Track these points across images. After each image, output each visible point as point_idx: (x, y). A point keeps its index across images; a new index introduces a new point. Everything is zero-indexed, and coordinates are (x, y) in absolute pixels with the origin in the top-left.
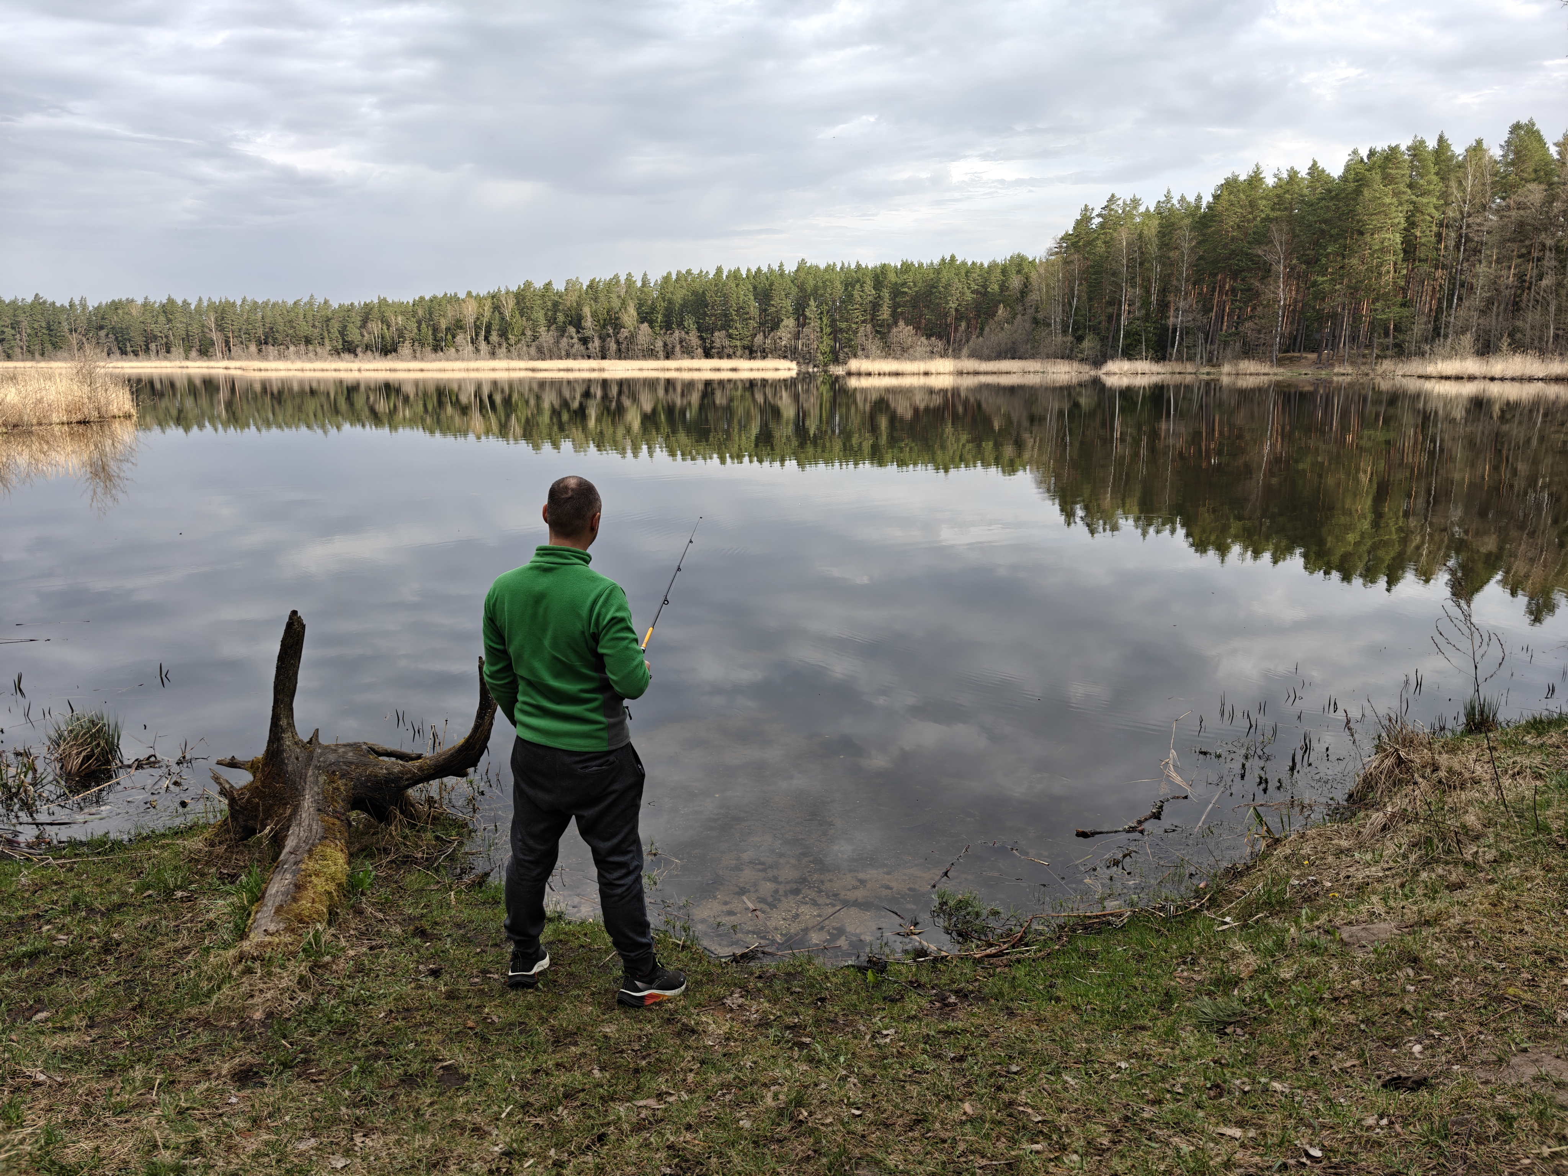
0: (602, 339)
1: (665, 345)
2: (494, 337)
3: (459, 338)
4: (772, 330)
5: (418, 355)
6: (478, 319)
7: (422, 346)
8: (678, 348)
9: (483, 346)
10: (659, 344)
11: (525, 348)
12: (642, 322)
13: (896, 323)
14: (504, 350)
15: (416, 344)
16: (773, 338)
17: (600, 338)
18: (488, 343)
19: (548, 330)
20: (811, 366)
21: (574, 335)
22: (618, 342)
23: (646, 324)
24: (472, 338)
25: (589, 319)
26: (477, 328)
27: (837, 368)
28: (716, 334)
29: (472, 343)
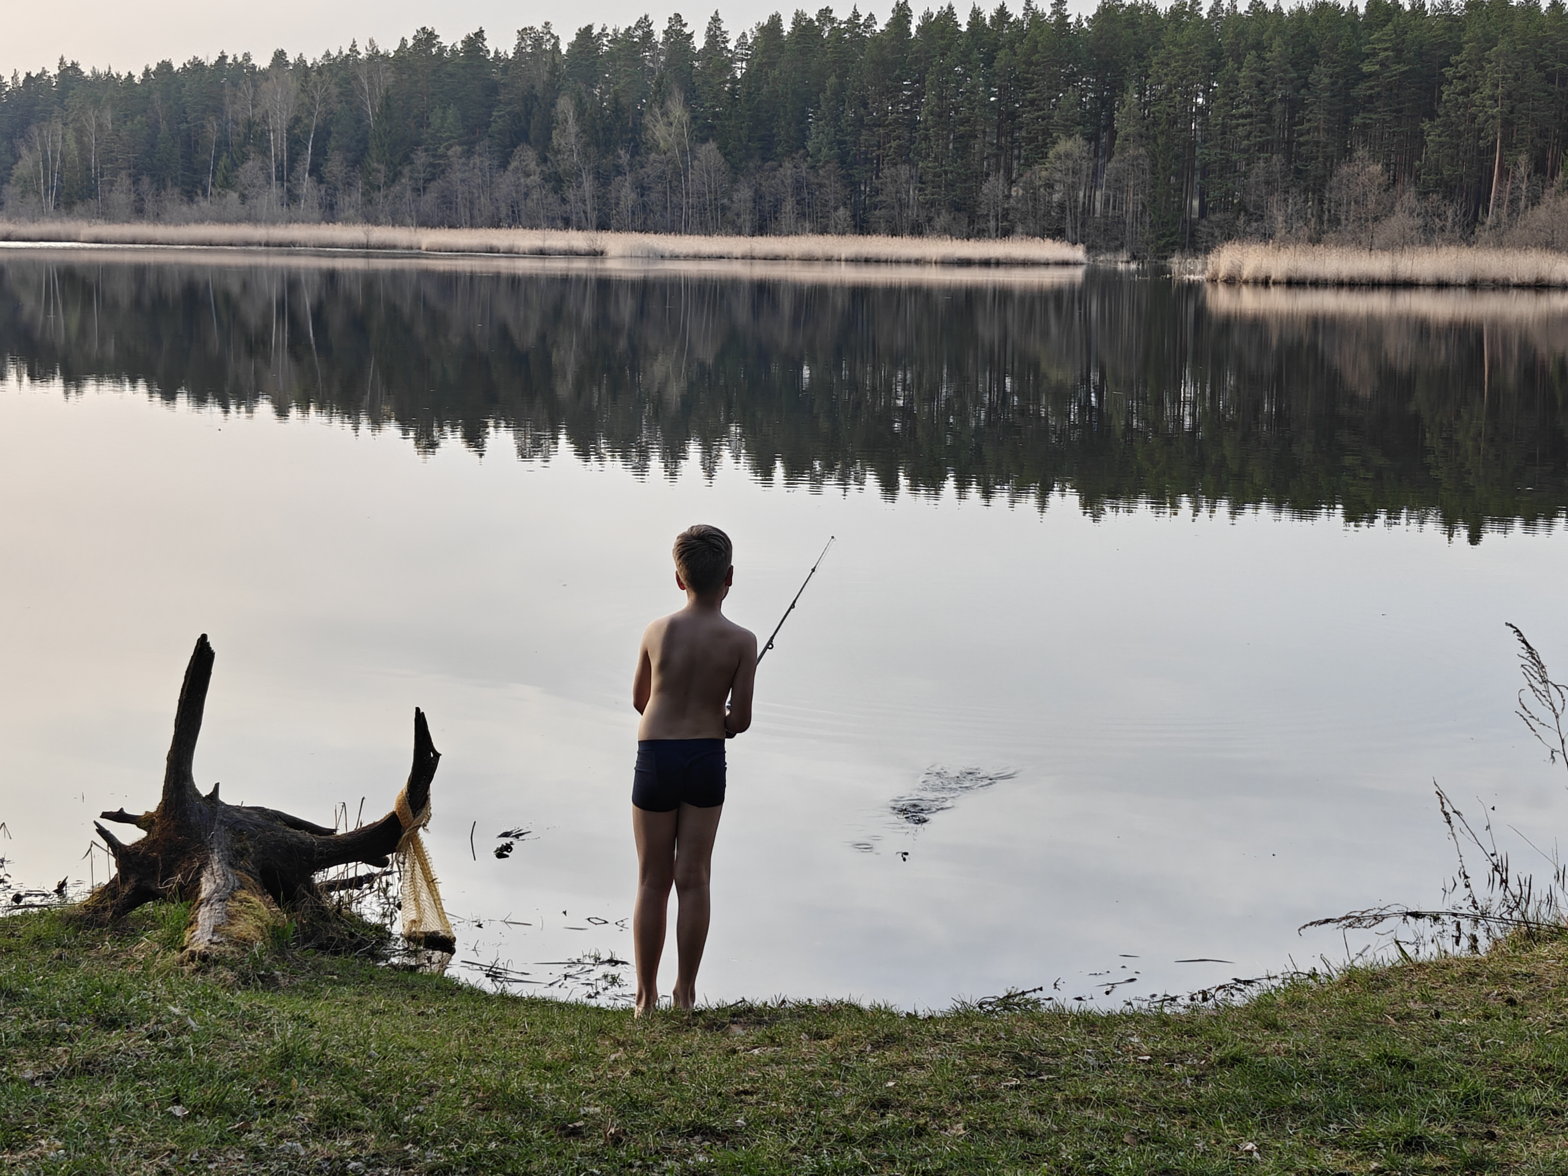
0: (603, 178)
1: (758, 197)
2: (335, 166)
3: (250, 168)
4: (1028, 164)
5: (149, 206)
6: (297, 120)
7: (160, 185)
8: (789, 206)
9: (307, 185)
10: (744, 193)
11: (409, 194)
12: (705, 140)
13: (1347, 153)
14: (357, 196)
15: (146, 180)
16: (1030, 187)
17: (598, 176)
18: (321, 180)
19: (469, 153)
20: (1124, 256)
21: (532, 166)
22: (642, 189)
23: (712, 145)
24: (279, 166)
25: (572, 127)
26: (295, 144)
27: (1190, 263)
28: (887, 172)
29: (280, 178)
